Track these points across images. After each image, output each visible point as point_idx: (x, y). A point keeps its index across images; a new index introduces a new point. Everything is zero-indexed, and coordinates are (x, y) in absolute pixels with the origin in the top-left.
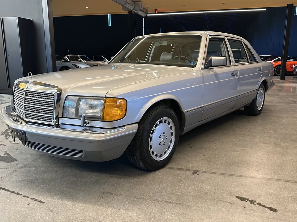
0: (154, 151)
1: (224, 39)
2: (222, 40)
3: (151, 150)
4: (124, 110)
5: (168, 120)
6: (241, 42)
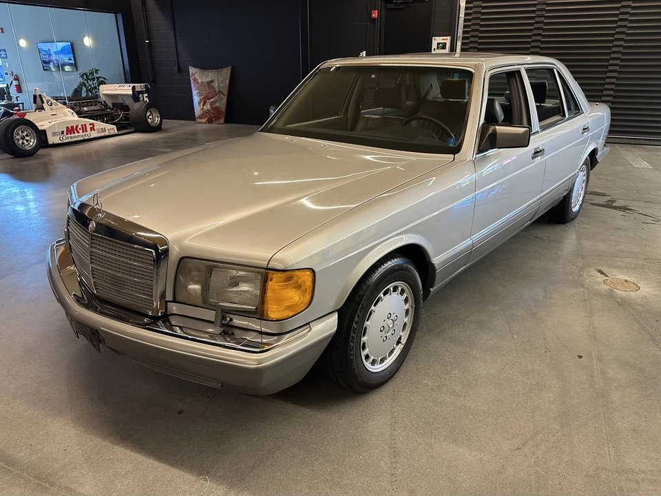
0: (370, 355)
1: (519, 72)
2: (514, 75)
3: (363, 354)
4: (309, 291)
5: (402, 285)
6: (552, 70)
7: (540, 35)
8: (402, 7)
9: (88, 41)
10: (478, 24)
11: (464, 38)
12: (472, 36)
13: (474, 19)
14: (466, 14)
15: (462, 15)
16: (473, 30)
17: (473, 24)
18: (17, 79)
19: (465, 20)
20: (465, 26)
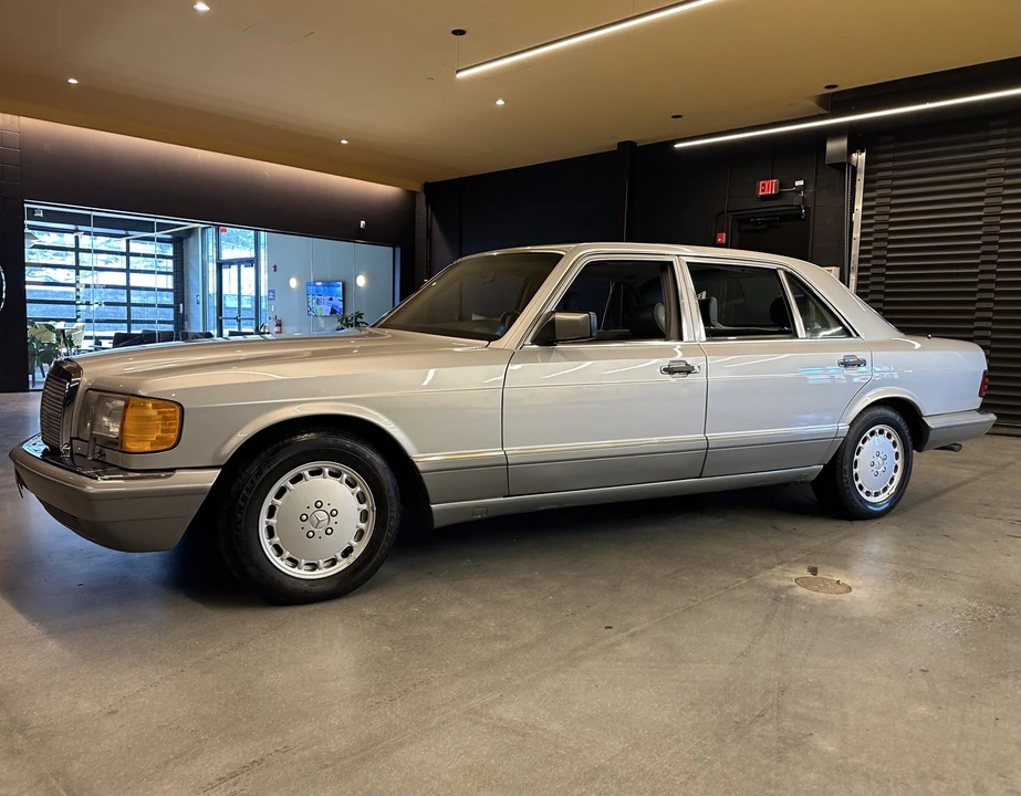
0: (282, 548)
1: (670, 263)
3: (269, 541)
5: (348, 472)
6: (775, 272)
7: (993, 262)
8: (764, 227)
9: (361, 281)
10: (885, 248)
11: (860, 269)
12: (875, 266)
13: (877, 240)
14: (862, 235)
15: (857, 234)
16: (876, 258)
17: (876, 249)
18: (279, 324)
19: (862, 243)
20: (861, 252)
